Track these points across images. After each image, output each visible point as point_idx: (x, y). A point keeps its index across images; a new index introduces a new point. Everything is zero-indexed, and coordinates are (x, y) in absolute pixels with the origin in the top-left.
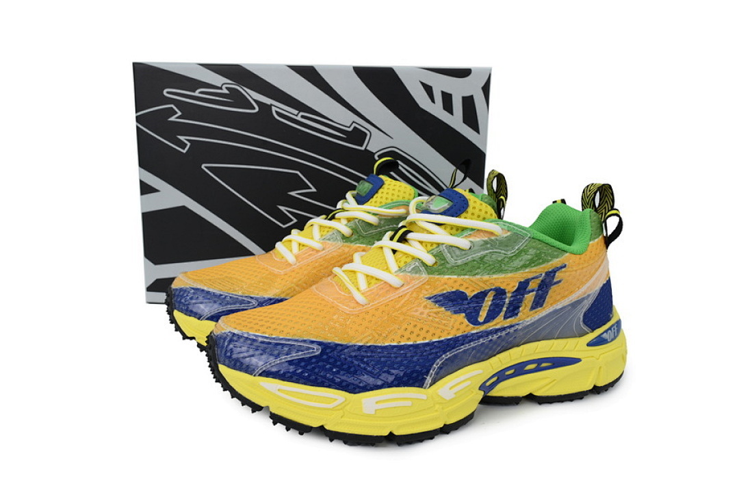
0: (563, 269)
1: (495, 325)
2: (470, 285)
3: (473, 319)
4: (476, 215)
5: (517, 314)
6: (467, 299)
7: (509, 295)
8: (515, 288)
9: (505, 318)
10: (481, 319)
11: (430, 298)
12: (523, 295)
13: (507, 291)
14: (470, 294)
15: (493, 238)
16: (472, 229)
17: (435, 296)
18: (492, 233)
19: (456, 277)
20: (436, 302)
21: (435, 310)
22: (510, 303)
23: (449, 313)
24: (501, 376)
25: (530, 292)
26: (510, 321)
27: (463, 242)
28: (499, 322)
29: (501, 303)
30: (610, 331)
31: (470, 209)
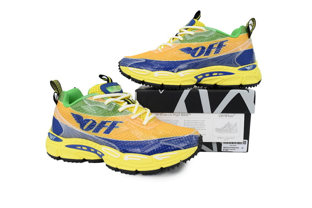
0: (227, 41)
1: (201, 57)
2: (193, 45)
3: (193, 55)
4: (198, 25)
5: (209, 55)
6: (192, 50)
7: (206, 49)
8: (208, 47)
9: (204, 55)
10: (196, 55)
11: (180, 49)
12: (211, 49)
13: (205, 47)
14: (193, 48)
15: (202, 32)
16: (196, 29)
17: (182, 49)
18: (202, 30)
19: (189, 43)
20: (182, 51)
21: (181, 52)
22: (207, 51)
23: (186, 53)
24: (204, 76)
25: (214, 48)
26: (206, 57)
27: (192, 33)
28: (202, 56)
29: (203, 51)
30: (249, 67)
31: (195, 24)
